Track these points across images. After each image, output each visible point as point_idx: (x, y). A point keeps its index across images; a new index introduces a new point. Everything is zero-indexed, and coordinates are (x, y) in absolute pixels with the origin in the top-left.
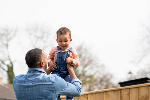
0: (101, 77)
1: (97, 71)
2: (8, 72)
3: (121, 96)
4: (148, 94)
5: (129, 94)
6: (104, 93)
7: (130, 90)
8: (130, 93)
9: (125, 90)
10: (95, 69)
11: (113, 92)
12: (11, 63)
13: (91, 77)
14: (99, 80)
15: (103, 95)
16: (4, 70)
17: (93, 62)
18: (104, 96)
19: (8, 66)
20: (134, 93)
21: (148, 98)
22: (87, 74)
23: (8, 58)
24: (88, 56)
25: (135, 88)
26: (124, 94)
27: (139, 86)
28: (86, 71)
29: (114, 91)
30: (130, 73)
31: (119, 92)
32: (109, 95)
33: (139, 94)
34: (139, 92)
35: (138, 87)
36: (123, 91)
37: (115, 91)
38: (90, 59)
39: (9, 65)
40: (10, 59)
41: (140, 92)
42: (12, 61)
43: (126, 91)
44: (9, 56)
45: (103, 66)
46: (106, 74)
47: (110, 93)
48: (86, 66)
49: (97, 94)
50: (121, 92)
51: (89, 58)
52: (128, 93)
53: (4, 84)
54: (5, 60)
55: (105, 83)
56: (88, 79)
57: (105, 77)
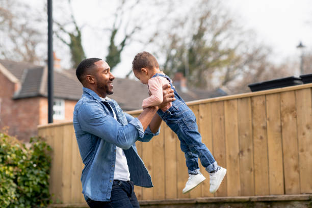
0: (250, 51)
1: (241, 42)
2: (71, 46)
3: (253, 108)
4: (296, 103)
5: (264, 104)
6: (225, 103)
7: (267, 96)
8: (267, 102)
9: (258, 98)
10: (237, 39)
11: (239, 101)
12: (77, 28)
13: (230, 52)
14: (245, 57)
15: (224, 105)
16: (64, 42)
17: (233, 24)
18: (226, 106)
19: (71, 35)
20: (272, 102)
21: (296, 110)
22: (222, 47)
23: (71, 20)
24: (223, 13)
25: (274, 94)
26: (258, 103)
27: (280, 91)
28: (220, 42)
29: (241, 98)
30: (301, 46)
31: (249, 100)
32: (233, 106)
33: (282, 103)
34: (281, 100)
35: (279, 93)
36: (255, 99)
37: (243, 99)
38: (227, 19)
39: (73, 33)
40: (75, 23)
41: (283, 101)
42: (79, 25)
43: (261, 99)
44: (72, 17)
45: (252, 32)
46: (257, 47)
47: (235, 102)
48: (218, 33)
49: (214, 104)
50: (252, 101)
51: (224, 17)
52: (264, 102)
53: (65, 70)
54: (65, 24)
55: (257, 65)
56: (224, 58)
57: (256, 52)
